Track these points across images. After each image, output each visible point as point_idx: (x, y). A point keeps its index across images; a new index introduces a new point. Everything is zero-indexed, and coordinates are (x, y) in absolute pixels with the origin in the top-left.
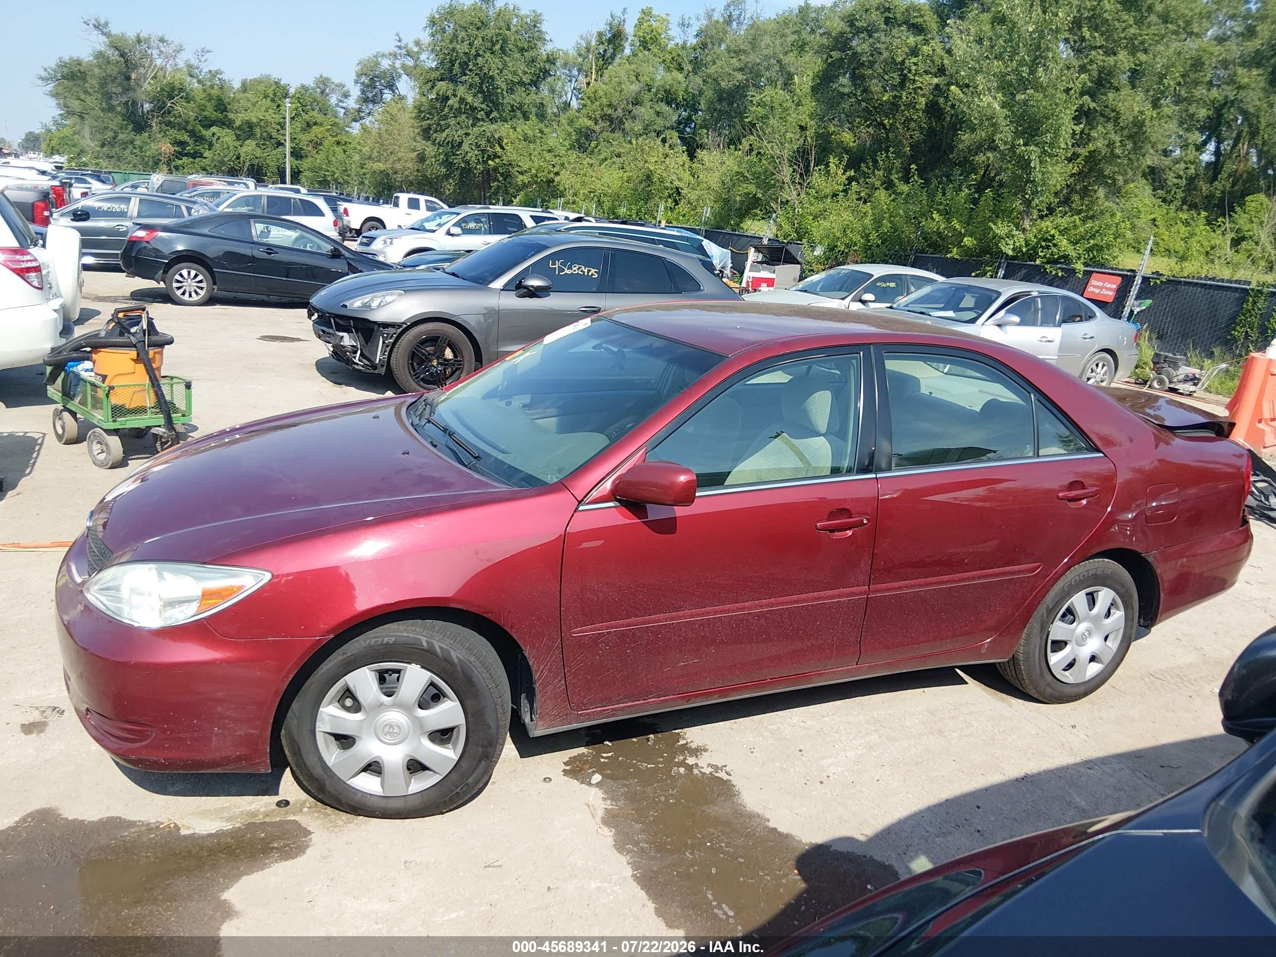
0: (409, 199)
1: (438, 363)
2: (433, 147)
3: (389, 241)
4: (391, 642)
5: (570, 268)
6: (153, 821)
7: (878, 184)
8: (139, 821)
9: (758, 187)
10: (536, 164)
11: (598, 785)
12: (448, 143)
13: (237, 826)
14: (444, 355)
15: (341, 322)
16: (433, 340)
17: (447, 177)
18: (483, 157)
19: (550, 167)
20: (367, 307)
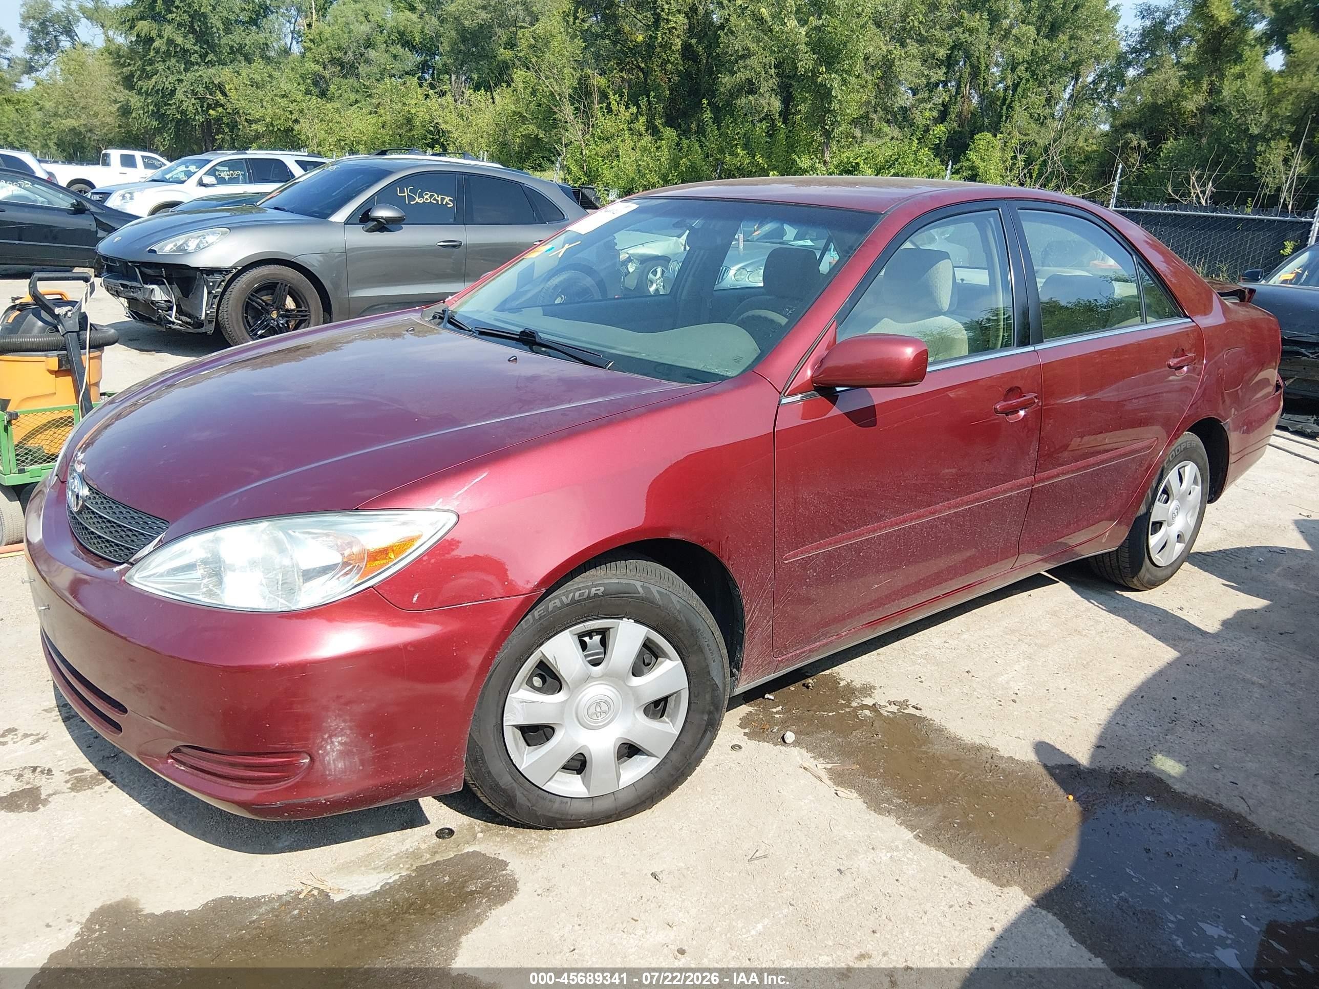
0: (122, 155)
1: (279, 315)
2: (139, 97)
3: (128, 196)
4: (600, 593)
5: (421, 196)
6: (282, 891)
7: (643, 129)
8: (264, 896)
9: (539, 127)
10: (269, 110)
11: (796, 743)
12: (157, 92)
13: (404, 874)
14: (284, 305)
15: (149, 271)
16: (270, 287)
17: (159, 131)
18: (202, 107)
19: (287, 114)
20: (182, 250)
